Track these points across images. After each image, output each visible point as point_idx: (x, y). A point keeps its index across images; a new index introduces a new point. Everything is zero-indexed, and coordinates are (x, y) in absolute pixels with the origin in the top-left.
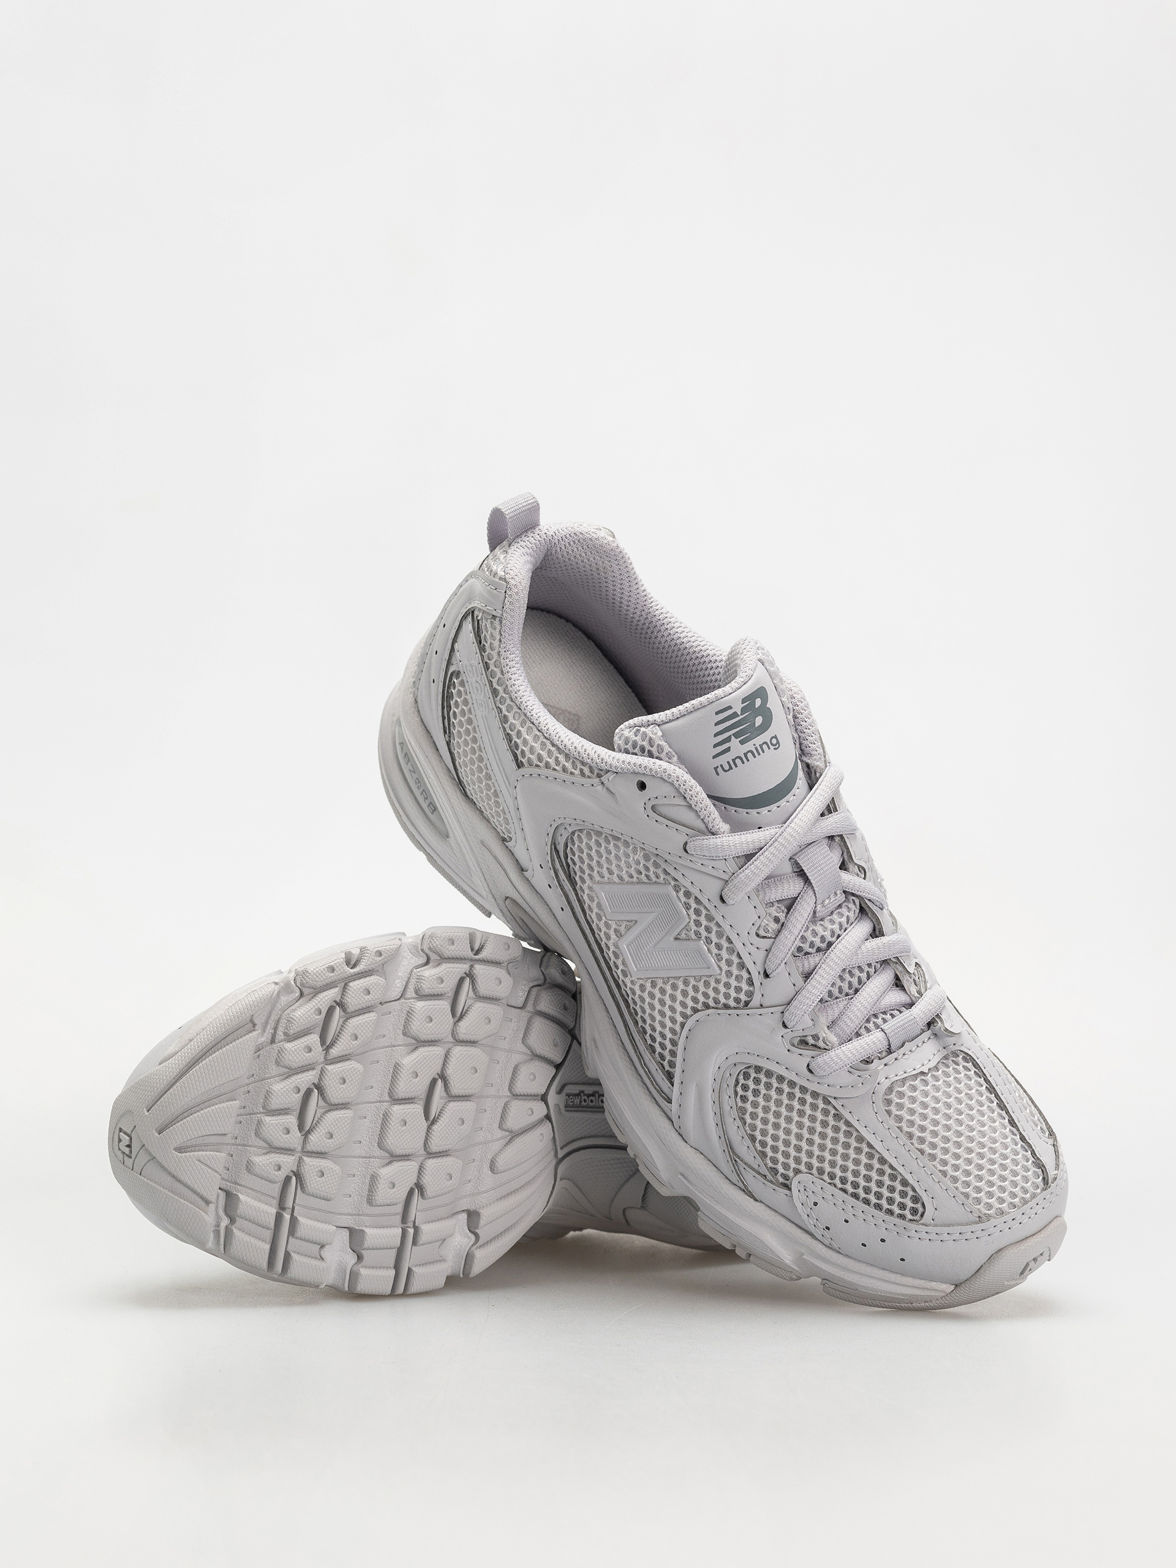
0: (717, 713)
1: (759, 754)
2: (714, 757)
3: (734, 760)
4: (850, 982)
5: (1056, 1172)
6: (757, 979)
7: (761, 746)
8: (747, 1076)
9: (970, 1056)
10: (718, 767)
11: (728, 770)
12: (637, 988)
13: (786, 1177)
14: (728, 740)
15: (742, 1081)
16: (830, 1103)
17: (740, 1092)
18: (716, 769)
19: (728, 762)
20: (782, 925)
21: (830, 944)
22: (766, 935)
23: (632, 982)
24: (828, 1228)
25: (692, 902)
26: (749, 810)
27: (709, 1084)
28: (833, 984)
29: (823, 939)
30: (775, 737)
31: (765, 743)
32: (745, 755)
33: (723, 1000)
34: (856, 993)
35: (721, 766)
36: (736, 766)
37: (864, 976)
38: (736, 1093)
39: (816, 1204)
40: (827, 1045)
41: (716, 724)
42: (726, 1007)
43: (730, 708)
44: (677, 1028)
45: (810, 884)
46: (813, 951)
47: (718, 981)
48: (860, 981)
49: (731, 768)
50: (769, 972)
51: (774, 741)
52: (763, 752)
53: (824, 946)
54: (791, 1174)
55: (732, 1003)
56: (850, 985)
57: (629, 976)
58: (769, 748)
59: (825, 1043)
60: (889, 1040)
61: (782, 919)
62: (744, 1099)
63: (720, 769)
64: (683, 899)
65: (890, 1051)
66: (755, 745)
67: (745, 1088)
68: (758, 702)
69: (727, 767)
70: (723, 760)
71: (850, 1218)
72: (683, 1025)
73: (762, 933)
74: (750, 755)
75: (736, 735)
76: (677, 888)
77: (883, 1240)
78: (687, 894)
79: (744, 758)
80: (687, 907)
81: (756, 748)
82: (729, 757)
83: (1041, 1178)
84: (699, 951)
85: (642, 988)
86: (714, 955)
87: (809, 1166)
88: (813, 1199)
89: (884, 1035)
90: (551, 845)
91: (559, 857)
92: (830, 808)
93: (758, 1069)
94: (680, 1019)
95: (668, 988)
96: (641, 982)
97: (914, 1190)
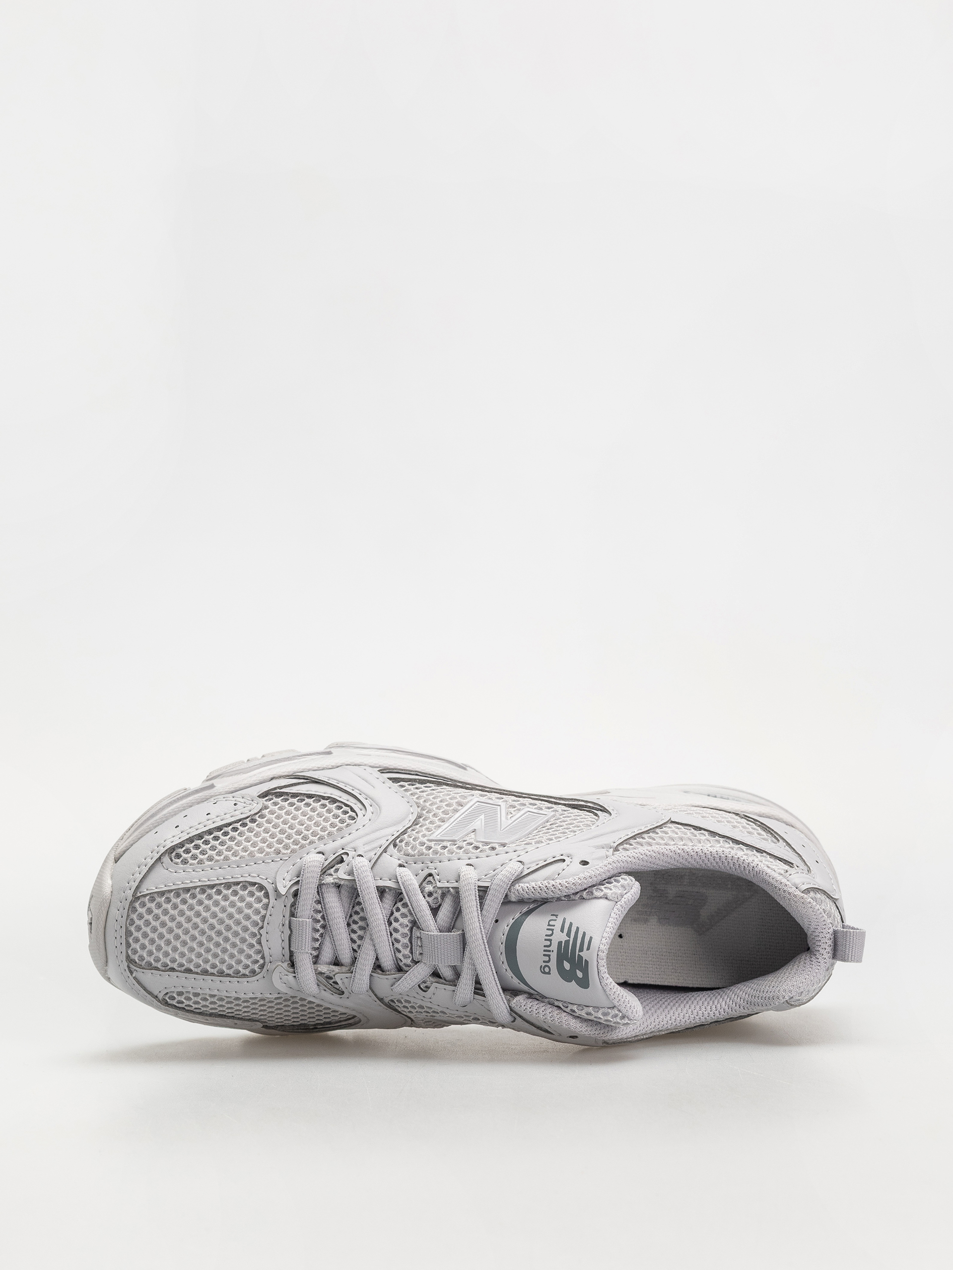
1: (544, 951)
2: (564, 919)
3: (552, 930)
4: (357, 923)
5: (134, 975)
7: (549, 956)
8: (351, 818)
10: (557, 917)
14: (568, 935)
15: (351, 813)
17: (345, 809)
19: (554, 926)
21: (390, 924)
28: (363, 910)
29: (397, 920)
30: (549, 973)
31: (549, 962)
32: (551, 941)
34: (348, 923)
35: (556, 920)
36: (548, 929)
37: (354, 936)
38: (347, 805)
41: (584, 933)
43: (589, 948)
46: (394, 908)
48: (354, 932)
49: (549, 925)
51: (547, 970)
52: (544, 956)
56: (355, 922)
63: (554, 918)
65: (292, 915)
66: (553, 951)
67: (345, 813)
68: (580, 974)
69: (552, 923)
70: (558, 924)
73: (430, 878)
74: (548, 943)
75: (567, 942)
79: (549, 938)
81: (550, 951)
82: (557, 928)
83: (137, 961)
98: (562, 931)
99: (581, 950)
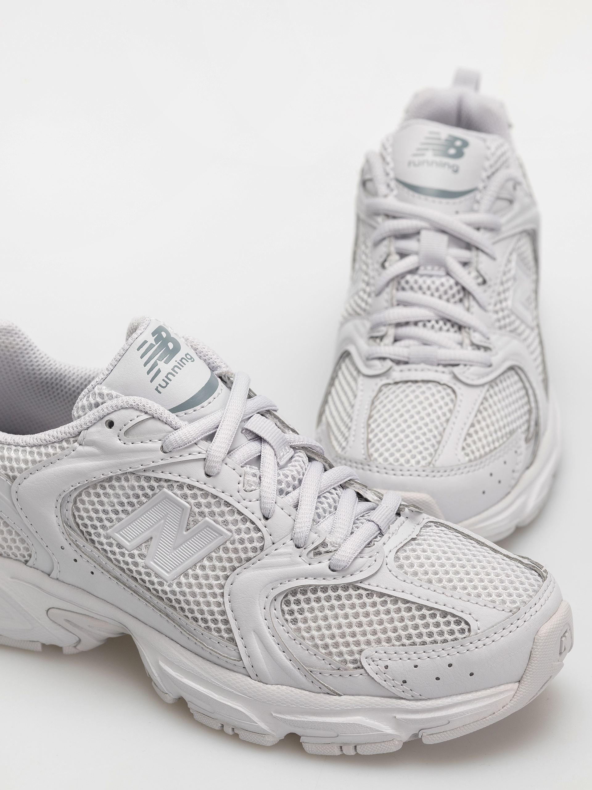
0: (138, 349)
1: (183, 367)
2: (151, 381)
3: (167, 377)
4: (328, 503)
6: (260, 524)
8: (288, 603)
9: (439, 522)
10: (157, 387)
11: (166, 386)
12: (175, 587)
13: (355, 661)
14: (155, 364)
15: (286, 609)
16: (359, 588)
17: (289, 617)
18: (157, 389)
19: (163, 380)
20: (260, 478)
21: (300, 481)
22: (251, 489)
23: (170, 586)
24: (405, 682)
25: (186, 491)
26: (195, 408)
27: (264, 625)
28: (317, 508)
29: (294, 478)
30: (188, 354)
31: (183, 358)
32: (173, 369)
33: (243, 556)
34: (336, 510)
35: (160, 385)
36: (170, 380)
38: (286, 620)
39: (386, 667)
40: (336, 547)
41: (142, 357)
42: (248, 559)
43: (145, 342)
44: (220, 599)
45: (265, 441)
46: (290, 489)
47: (233, 543)
49: (167, 383)
50: (266, 516)
52: (185, 364)
53: (296, 482)
54: (357, 656)
55: (251, 554)
57: (165, 583)
58: (188, 362)
59: (334, 546)
60: (378, 525)
61: (258, 473)
62: (295, 621)
63: (160, 388)
64: (179, 492)
65: (381, 534)
67: (292, 612)
68: (163, 334)
69: (164, 384)
70: (159, 380)
71: (418, 662)
72: (222, 595)
73: (248, 488)
74: (176, 369)
75: (160, 359)
76: (171, 487)
77: (450, 665)
78: (181, 487)
79: (174, 372)
80: (185, 497)
81: (178, 363)
82: (161, 376)
84: (209, 526)
85: (179, 584)
86: (221, 524)
87: (368, 643)
88: (382, 664)
89: (373, 523)
90: (63, 523)
91: (73, 530)
92: (250, 395)
93: (294, 592)
94: (218, 591)
95: (199, 572)
96: (176, 581)
97: (454, 616)
98: (159, 371)
99: (152, 346)
